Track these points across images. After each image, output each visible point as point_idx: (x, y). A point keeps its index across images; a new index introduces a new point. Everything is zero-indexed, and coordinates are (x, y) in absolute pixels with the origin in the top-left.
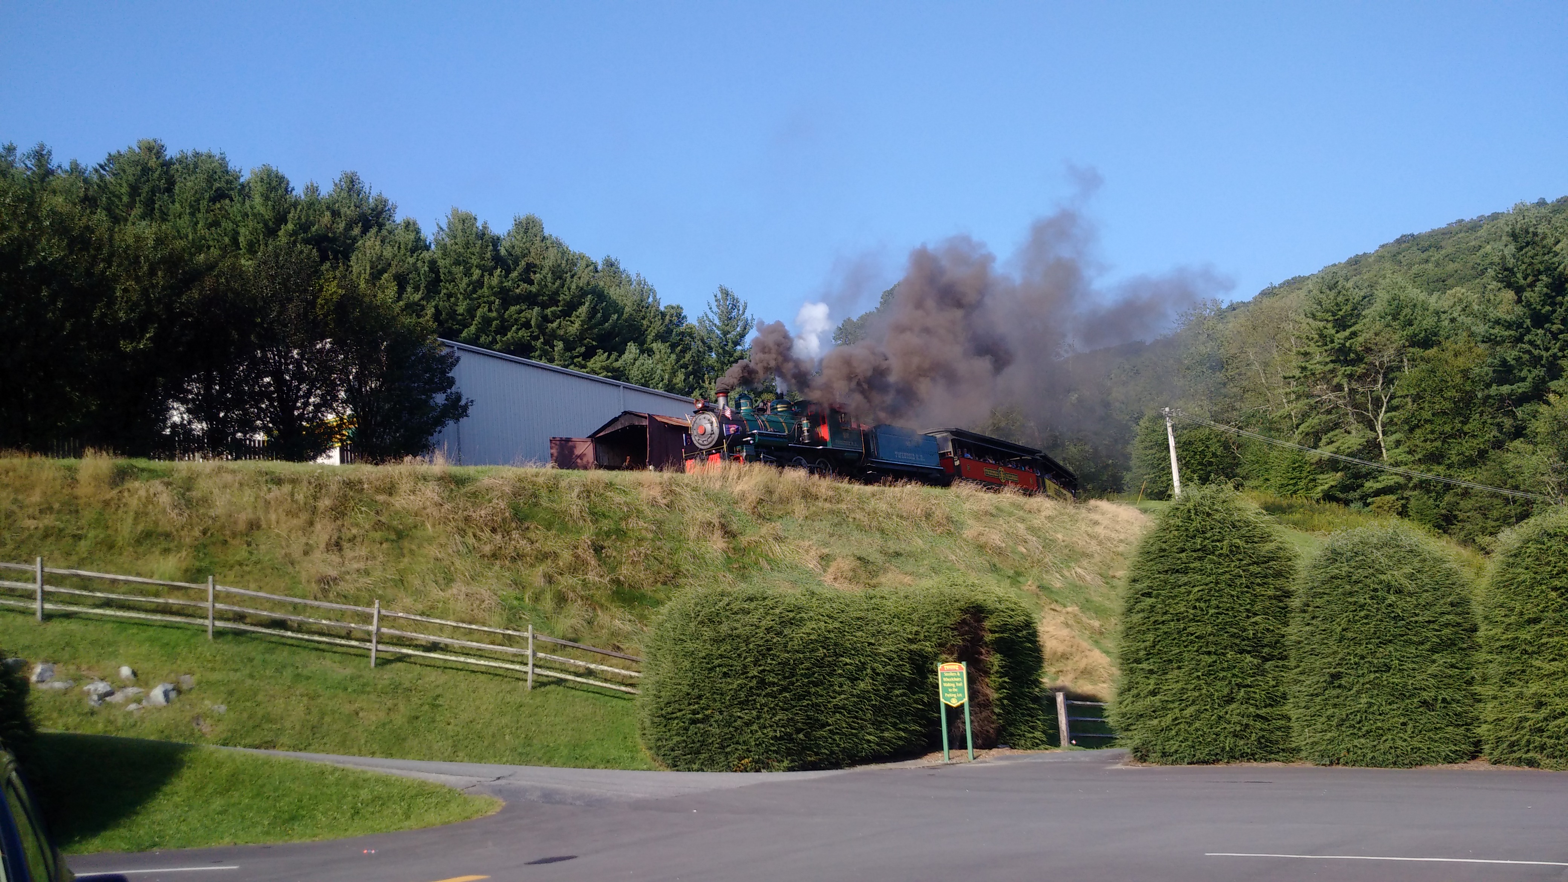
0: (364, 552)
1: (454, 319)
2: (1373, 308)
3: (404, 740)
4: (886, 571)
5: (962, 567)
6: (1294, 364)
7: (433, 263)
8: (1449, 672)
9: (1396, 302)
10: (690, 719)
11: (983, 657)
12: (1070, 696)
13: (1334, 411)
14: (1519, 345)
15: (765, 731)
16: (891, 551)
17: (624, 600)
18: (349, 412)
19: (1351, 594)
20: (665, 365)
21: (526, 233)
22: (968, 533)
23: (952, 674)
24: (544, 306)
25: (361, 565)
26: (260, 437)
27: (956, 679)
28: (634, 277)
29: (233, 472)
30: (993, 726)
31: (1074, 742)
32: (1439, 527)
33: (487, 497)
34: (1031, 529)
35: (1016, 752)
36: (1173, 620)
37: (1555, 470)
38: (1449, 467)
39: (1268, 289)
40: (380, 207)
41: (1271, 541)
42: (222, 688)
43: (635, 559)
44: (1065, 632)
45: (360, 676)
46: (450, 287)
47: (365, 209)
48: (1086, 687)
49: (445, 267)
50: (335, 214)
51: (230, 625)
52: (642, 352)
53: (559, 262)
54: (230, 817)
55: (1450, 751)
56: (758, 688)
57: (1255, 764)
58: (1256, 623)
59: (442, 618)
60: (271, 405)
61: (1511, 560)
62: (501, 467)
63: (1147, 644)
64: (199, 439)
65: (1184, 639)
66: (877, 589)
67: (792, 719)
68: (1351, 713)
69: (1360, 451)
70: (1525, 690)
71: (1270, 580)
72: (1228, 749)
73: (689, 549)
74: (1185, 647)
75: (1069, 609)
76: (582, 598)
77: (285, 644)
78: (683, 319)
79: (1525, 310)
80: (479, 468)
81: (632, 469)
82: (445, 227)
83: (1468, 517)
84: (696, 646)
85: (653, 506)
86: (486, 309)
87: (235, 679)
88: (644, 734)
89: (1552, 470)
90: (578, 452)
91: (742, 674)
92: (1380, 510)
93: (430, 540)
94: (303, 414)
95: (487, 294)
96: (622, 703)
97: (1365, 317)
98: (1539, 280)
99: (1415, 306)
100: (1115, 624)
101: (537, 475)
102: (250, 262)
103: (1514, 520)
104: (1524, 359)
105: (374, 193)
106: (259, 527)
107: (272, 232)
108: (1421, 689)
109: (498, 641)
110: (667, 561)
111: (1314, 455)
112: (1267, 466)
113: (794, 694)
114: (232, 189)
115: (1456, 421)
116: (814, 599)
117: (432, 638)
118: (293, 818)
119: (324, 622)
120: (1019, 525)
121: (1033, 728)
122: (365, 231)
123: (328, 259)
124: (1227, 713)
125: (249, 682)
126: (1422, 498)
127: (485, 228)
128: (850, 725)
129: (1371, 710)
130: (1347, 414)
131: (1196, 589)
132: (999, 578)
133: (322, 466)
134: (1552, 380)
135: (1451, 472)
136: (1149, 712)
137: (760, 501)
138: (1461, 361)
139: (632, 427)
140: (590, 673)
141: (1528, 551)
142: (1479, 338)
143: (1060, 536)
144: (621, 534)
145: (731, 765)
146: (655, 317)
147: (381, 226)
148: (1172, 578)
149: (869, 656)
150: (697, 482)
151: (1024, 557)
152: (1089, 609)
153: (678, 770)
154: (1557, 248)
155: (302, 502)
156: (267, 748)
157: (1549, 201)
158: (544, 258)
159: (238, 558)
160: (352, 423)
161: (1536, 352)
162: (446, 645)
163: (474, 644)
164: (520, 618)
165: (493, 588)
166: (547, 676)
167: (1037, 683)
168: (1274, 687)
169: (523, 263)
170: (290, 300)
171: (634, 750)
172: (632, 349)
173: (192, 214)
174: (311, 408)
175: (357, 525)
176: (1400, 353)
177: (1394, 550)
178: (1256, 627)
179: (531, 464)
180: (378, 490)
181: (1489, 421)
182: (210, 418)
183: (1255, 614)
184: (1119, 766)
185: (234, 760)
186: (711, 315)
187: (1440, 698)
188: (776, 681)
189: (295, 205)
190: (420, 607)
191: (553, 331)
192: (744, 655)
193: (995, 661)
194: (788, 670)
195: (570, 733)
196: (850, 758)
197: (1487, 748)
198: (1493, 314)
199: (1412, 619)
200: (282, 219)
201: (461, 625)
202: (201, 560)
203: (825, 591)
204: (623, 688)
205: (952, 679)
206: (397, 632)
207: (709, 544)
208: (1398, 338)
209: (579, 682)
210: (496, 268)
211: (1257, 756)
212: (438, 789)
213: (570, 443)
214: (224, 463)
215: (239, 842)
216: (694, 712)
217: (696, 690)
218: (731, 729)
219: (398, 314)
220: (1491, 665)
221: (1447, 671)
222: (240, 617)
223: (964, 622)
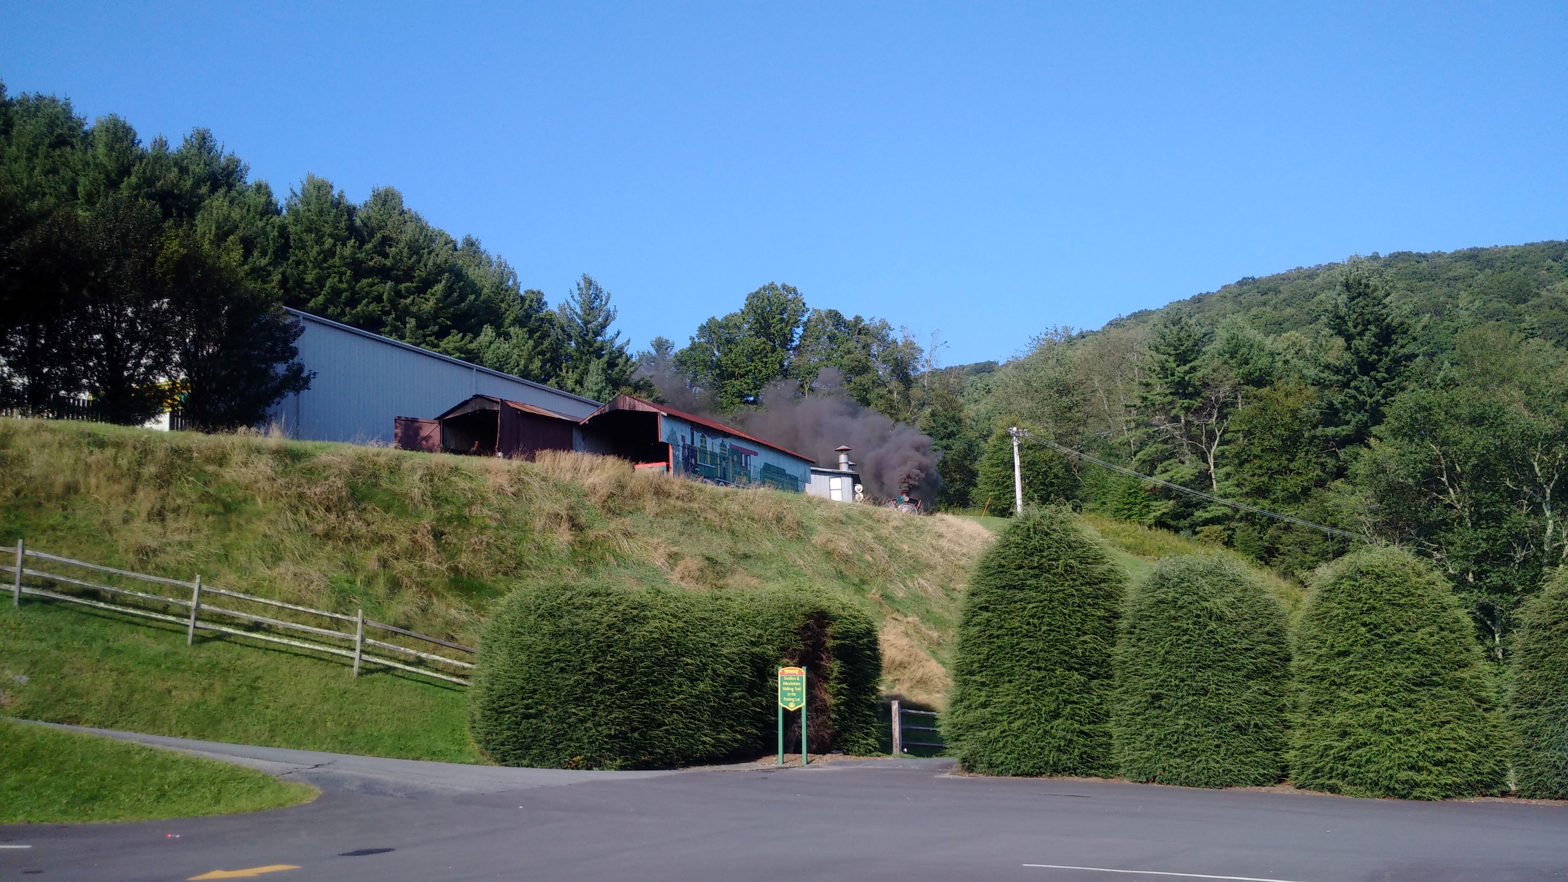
0: (187, 523)
1: (302, 288)
2: (1213, 346)
3: (219, 721)
4: (733, 572)
5: (809, 572)
6: (1136, 393)
7: (283, 229)
8: (1262, 698)
9: (1235, 341)
10: (523, 714)
11: (823, 663)
12: (905, 705)
13: (1170, 441)
14: (1346, 390)
15: (600, 729)
16: (739, 553)
17: (462, 589)
18: (182, 376)
19: (1175, 619)
20: (522, 351)
21: (384, 205)
22: (817, 539)
23: (791, 678)
24: (398, 281)
25: (184, 538)
26: (85, 396)
27: (795, 684)
28: (494, 259)
29: (53, 431)
30: (828, 731)
31: (906, 750)
32: (1261, 559)
33: (324, 475)
34: (879, 539)
35: (848, 758)
36: (1007, 635)
37: (1371, 511)
38: (1274, 501)
39: (1116, 320)
40: (231, 167)
41: (1104, 563)
42: (25, 658)
43: (477, 547)
44: (905, 641)
45: (175, 653)
46: (300, 254)
47: (215, 166)
48: (920, 697)
49: (296, 233)
50: (183, 171)
51: (37, 592)
52: (499, 335)
53: (417, 237)
54: (26, 793)
55: (1259, 774)
56: (595, 685)
57: (1076, 778)
58: (1085, 642)
59: (266, 597)
60: (100, 363)
61: (1325, 595)
62: (340, 444)
63: (982, 657)
64: (18, 395)
65: (1016, 653)
66: (724, 590)
67: (628, 717)
68: (1169, 734)
69: (1191, 481)
70: (1331, 719)
71: (1100, 601)
72: (1051, 762)
73: (533, 540)
74: (1017, 661)
75: (910, 619)
76: (418, 584)
77: (96, 615)
78: (543, 305)
79: (1354, 357)
80: (318, 443)
81: (479, 455)
82: (299, 193)
83: (1289, 551)
84: (533, 639)
85: (499, 493)
86: (337, 279)
87: (41, 648)
88: (473, 727)
89: (1369, 510)
90: (424, 433)
91: (580, 670)
92: (1207, 539)
93: (260, 515)
94: (132, 375)
95: (338, 264)
96: (451, 694)
97: (1205, 353)
98: (1368, 330)
99: (1251, 346)
100: (953, 636)
101: (379, 454)
102: (88, 213)
103: (1331, 556)
104: (1349, 404)
105: (226, 152)
106: (76, 491)
107: (113, 184)
108: (1234, 714)
109: (325, 624)
110: (510, 551)
111: (1149, 482)
112: (1105, 490)
113: (632, 693)
114: (75, 137)
115: (1284, 458)
116: (659, 598)
117: (255, 618)
118: (93, 798)
119: (140, 594)
120: (867, 533)
121: (867, 734)
122: (213, 189)
123: (172, 216)
124: (1052, 728)
125: (55, 653)
126: (1247, 530)
127: (341, 196)
128: (686, 726)
129: (1188, 731)
130: (1182, 445)
131: (1031, 606)
132: (845, 585)
133: (150, 431)
134: (1374, 424)
135: (1276, 506)
136: (979, 722)
137: (611, 495)
138: (1291, 402)
139: (483, 411)
140: (420, 662)
141: (1342, 587)
142: (1310, 381)
143: (905, 547)
144: (464, 521)
145: (562, 762)
146: (514, 301)
147: (230, 187)
148: (1009, 594)
149: (711, 657)
150: (547, 472)
151: (870, 565)
152: (928, 620)
153: (506, 765)
154: (1387, 301)
155: (125, 468)
156: (70, 723)
157: (1382, 256)
158: (401, 232)
159: (51, 522)
160: (184, 387)
161: (1361, 398)
162: (270, 626)
163: (300, 626)
164: (350, 602)
165: (323, 569)
166: (375, 663)
167: (874, 690)
168: (1098, 704)
169: (379, 235)
170: (128, 256)
171: (462, 742)
172: (488, 332)
173: (29, 159)
174: (142, 370)
175: (183, 495)
176: (1235, 389)
177: (1218, 578)
178: (1085, 647)
179: (373, 442)
180: (208, 460)
181: (1314, 460)
182: (32, 373)
183: (1085, 633)
184: (947, 775)
185: (33, 734)
186: (573, 304)
187: (1252, 723)
188: (614, 678)
189: (141, 157)
190: (244, 585)
191: (406, 306)
192: (583, 651)
193: (835, 666)
194: (628, 668)
195: (396, 722)
196: (684, 758)
197: (1293, 773)
198: (1324, 359)
199: (1230, 646)
200: (125, 171)
201: (286, 605)
202: (11, 522)
203: (671, 590)
204: (455, 679)
205: (792, 684)
206: (218, 610)
207: (556, 536)
208: (1234, 375)
209: (409, 671)
210: (349, 238)
211: (1078, 771)
212: (252, 774)
213: (416, 424)
214: (44, 421)
215: (33, 819)
216: (528, 707)
217: (531, 685)
218: (565, 725)
219: (243, 278)
220: (1302, 694)
221: (1260, 697)
222: (50, 585)
223: (807, 627)
